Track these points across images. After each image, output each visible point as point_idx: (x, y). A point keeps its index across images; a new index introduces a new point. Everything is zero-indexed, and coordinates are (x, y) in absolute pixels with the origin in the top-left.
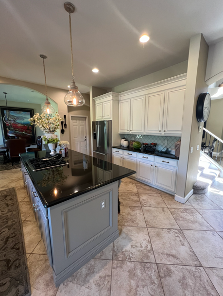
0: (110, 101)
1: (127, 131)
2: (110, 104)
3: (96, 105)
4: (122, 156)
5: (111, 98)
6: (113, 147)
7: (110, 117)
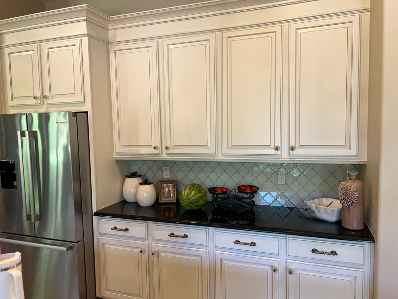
0: (76, 41)
1: (152, 151)
2: (76, 49)
3: (7, 51)
4: (143, 244)
5: (81, 28)
6: (97, 214)
7: (79, 99)
